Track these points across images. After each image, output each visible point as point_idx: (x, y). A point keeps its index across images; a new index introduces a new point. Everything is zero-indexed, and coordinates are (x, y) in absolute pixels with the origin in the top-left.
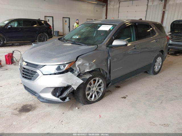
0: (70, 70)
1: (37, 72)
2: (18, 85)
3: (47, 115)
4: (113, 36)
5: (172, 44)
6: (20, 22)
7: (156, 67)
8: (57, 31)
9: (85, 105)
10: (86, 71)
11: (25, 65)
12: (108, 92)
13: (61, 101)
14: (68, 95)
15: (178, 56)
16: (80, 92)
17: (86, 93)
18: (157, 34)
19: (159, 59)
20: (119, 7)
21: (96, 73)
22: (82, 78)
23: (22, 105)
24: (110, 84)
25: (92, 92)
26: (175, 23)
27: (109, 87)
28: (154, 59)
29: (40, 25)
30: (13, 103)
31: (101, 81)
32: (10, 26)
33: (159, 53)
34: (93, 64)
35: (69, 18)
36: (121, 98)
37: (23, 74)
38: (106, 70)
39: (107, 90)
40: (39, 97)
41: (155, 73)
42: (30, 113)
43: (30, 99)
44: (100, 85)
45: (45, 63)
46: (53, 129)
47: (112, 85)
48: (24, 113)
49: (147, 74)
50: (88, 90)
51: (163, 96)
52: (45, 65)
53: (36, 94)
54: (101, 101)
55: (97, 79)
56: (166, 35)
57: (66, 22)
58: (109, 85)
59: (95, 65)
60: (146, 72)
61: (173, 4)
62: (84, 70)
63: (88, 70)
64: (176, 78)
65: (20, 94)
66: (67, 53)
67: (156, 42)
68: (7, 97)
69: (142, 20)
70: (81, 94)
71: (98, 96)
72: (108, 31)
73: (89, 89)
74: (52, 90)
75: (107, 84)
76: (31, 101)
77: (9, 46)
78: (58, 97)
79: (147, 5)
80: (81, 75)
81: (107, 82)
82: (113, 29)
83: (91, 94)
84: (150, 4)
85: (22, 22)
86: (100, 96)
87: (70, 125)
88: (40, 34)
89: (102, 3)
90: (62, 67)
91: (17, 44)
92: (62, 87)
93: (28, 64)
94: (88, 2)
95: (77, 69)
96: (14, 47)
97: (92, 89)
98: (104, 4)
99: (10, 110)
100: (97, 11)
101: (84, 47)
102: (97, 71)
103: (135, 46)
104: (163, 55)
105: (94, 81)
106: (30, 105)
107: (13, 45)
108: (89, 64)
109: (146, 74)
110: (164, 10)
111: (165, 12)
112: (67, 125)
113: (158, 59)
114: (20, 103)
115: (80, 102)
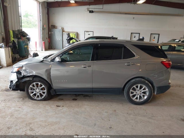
4: (61, 54)
17: (30, 91)
31: (43, 86)
35: (159, 35)
36: (56, 106)
57: (154, 38)
67: (128, 65)
83: (34, 93)
86: (42, 98)
95: (23, 73)
103: (84, 65)
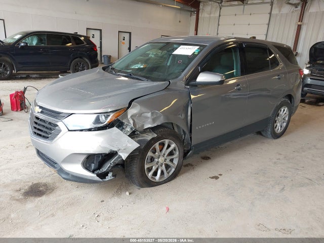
0: (117, 124)
1: (58, 126)
2: (27, 147)
3: (73, 204)
4: (198, 65)
5: (311, 85)
6: (42, 38)
7: (278, 125)
8: (107, 56)
9: (142, 189)
10: (146, 127)
11: (38, 112)
12: (186, 166)
13: (98, 179)
14: (112, 169)
15: (321, 107)
16: (134, 165)
17: (146, 167)
18: (281, 65)
19: (284, 110)
20: (220, 16)
21: (163, 131)
22: (139, 139)
23: (31, 184)
24: (191, 152)
25: (157, 166)
26: (317, 46)
27: (189, 157)
28: (274, 111)
29: (77, 44)
30: (15, 180)
31: (173, 146)
32: (23, 43)
33: (284, 99)
34: (158, 115)
35: (130, 33)
36: (210, 177)
37: (35, 128)
38: (183, 127)
39: (186, 162)
40: (61, 171)
41: (277, 136)
42: (44, 198)
43: (45, 173)
44: (171, 154)
45: (72, 109)
46: (80, 229)
47: (194, 153)
48: (32, 198)
49: (262, 137)
50: (149, 160)
51: (287, 177)
52: (72, 114)
53: (56, 165)
54: (173, 182)
55: (167, 142)
56: (298, 67)
57: (124, 40)
58: (189, 153)
59: (162, 117)
60: (259, 133)
61: (317, 12)
62: (143, 126)
63: (150, 126)
64: (315, 146)
65: (30, 164)
66: (114, 93)
67: (279, 79)
68: (6, 169)
69: (257, 38)
70: (135, 169)
71: (168, 173)
72: (190, 56)
73: (152, 159)
74: (83, 158)
75: (186, 151)
76: (47, 177)
77: (22, 78)
78: (93, 172)
79: (270, 14)
80: (136, 133)
81: (185, 149)
82: (199, 53)
83: (154, 168)
84: (275, 12)
85: (46, 38)
86: (170, 174)
87: (112, 223)
88: (77, 59)
89: (189, 8)
90: (102, 118)
91: (34, 76)
92: (101, 154)
93: (44, 110)
94: (164, 5)
95: (130, 123)
96: (29, 80)
97: (156, 160)
98: (193, 10)
99: (8, 192)
100: (180, 22)
101: (145, 84)
102: (167, 128)
103: (238, 85)
104: (291, 103)
105: (161, 146)
106: (45, 185)
107: (27, 78)
108: (152, 114)
109: (259, 136)
110: (299, 23)
111: (302, 26)
112: (106, 223)
113: (282, 110)
114: (28, 180)
115: (133, 182)
